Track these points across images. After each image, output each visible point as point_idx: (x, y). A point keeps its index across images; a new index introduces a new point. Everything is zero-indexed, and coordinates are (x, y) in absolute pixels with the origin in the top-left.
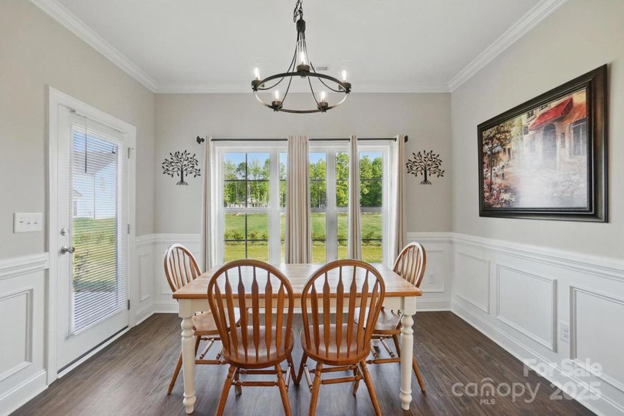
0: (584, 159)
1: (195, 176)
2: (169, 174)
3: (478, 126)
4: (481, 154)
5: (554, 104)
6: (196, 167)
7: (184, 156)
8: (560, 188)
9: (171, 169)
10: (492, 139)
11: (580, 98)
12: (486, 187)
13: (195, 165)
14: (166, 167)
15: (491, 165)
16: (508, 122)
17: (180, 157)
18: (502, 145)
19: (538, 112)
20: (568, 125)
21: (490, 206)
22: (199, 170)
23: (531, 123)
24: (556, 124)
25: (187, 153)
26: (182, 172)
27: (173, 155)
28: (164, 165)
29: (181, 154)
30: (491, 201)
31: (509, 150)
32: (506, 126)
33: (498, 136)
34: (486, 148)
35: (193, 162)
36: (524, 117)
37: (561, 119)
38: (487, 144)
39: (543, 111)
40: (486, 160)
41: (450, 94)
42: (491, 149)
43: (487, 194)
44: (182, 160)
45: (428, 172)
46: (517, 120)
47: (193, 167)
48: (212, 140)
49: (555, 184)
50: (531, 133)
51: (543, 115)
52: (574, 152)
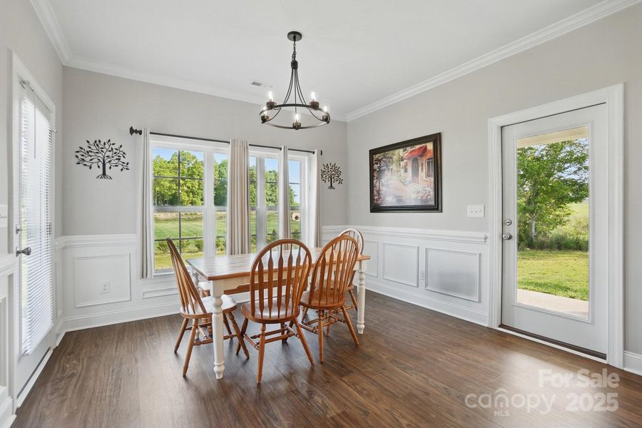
0: (432, 179)
1: (122, 170)
2: (85, 165)
3: (370, 151)
4: (372, 171)
5: (418, 147)
6: (122, 159)
7: (107, 146)
8: (421, 194)
9: (88, 159)
10: (380, 161)
11: (430, 146)
12: (375, 192)
13: (122, 158)
14: (80, 157)
15: (379, 178)
16: (391, 152)
17: (101, 146)
18: (387, 166)
19: (409, 149)
20: (424, 160)
21: (378, 205)
22: (128, 164)
23: (406, 155)
24: (419, 158)
25: (111, 142)
26: (104, 165)
27: (92, 142)
28: (78, 154)
29: (102, 143)
30: (379, 202)
31: (392, 169)
32: (389, 154)
33: (384, 159)
34: (376, 166)
35: (119, 154)
36: (401, 150)
37: (421, 156)
38: (377, 164)
39: (412, 149)
40: (375, 174)
41: (346, 123)
42: (379, 168)
43: (376, 197)
44: (104, 150)
45: (333, 180)
46: (397, 152)
47: (119, 159)
48: (151, 133)
49: (418, 192)
50: (405, 161)
51: (412, 152)
52: (428, 176)
